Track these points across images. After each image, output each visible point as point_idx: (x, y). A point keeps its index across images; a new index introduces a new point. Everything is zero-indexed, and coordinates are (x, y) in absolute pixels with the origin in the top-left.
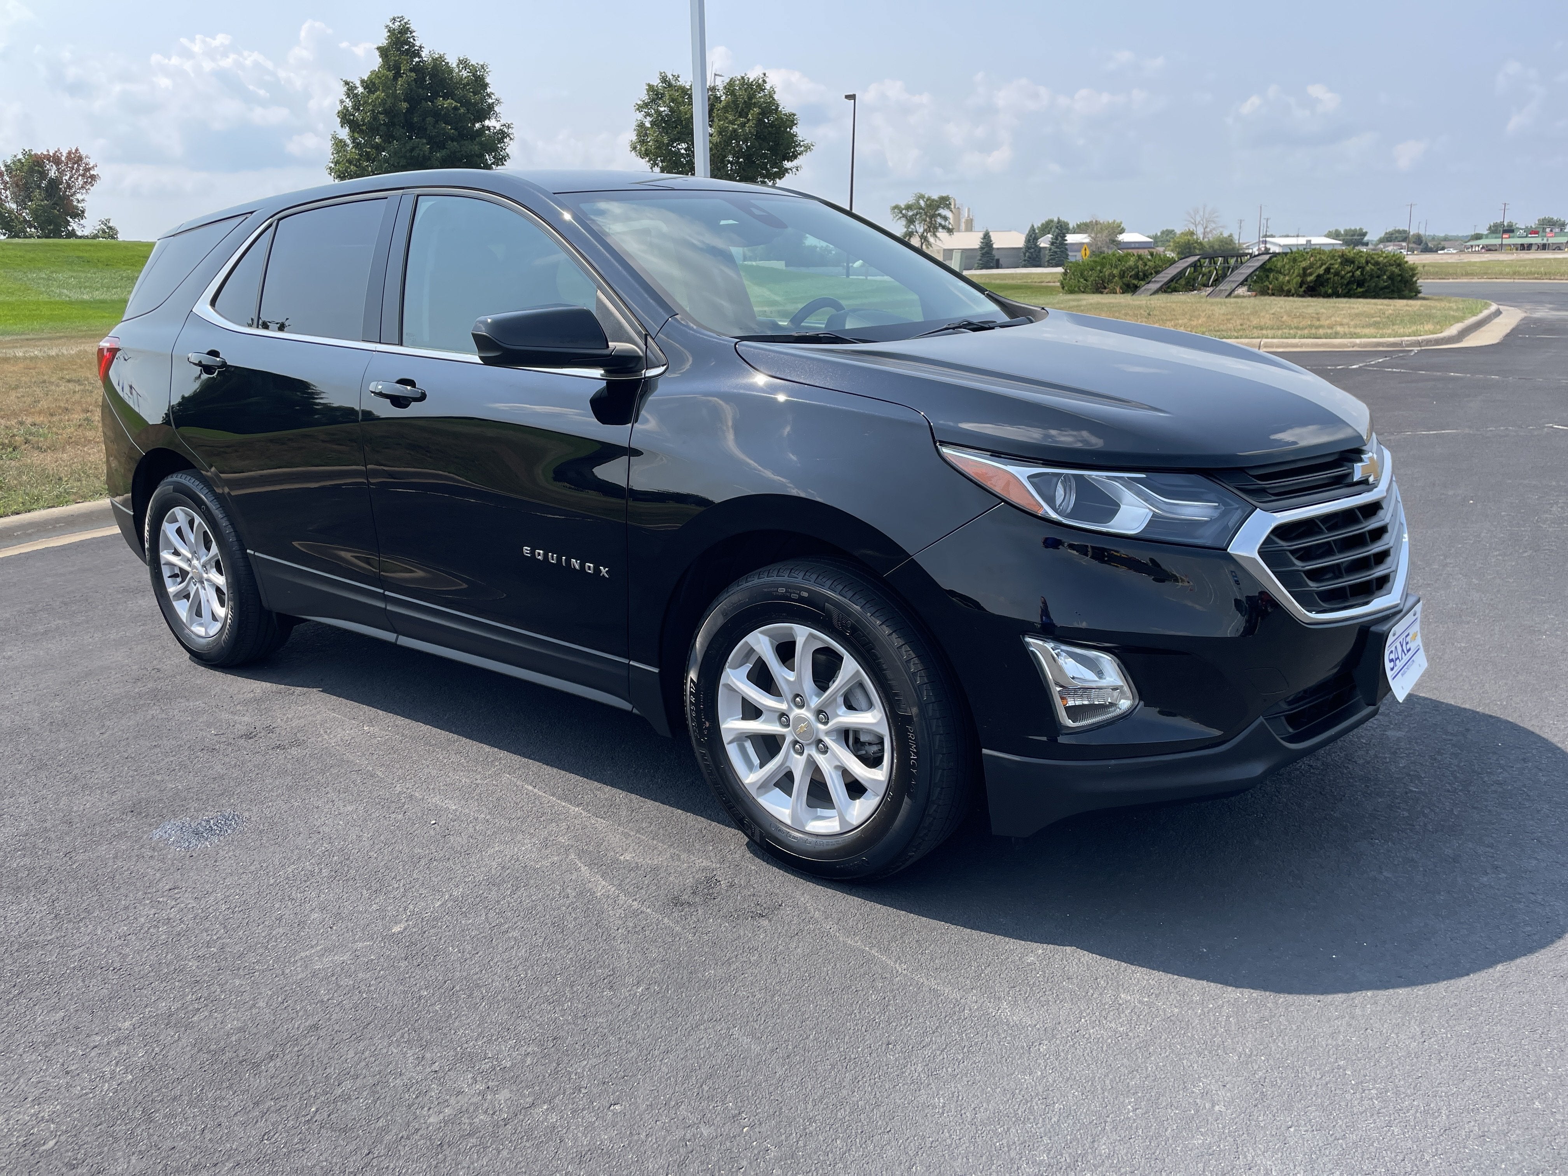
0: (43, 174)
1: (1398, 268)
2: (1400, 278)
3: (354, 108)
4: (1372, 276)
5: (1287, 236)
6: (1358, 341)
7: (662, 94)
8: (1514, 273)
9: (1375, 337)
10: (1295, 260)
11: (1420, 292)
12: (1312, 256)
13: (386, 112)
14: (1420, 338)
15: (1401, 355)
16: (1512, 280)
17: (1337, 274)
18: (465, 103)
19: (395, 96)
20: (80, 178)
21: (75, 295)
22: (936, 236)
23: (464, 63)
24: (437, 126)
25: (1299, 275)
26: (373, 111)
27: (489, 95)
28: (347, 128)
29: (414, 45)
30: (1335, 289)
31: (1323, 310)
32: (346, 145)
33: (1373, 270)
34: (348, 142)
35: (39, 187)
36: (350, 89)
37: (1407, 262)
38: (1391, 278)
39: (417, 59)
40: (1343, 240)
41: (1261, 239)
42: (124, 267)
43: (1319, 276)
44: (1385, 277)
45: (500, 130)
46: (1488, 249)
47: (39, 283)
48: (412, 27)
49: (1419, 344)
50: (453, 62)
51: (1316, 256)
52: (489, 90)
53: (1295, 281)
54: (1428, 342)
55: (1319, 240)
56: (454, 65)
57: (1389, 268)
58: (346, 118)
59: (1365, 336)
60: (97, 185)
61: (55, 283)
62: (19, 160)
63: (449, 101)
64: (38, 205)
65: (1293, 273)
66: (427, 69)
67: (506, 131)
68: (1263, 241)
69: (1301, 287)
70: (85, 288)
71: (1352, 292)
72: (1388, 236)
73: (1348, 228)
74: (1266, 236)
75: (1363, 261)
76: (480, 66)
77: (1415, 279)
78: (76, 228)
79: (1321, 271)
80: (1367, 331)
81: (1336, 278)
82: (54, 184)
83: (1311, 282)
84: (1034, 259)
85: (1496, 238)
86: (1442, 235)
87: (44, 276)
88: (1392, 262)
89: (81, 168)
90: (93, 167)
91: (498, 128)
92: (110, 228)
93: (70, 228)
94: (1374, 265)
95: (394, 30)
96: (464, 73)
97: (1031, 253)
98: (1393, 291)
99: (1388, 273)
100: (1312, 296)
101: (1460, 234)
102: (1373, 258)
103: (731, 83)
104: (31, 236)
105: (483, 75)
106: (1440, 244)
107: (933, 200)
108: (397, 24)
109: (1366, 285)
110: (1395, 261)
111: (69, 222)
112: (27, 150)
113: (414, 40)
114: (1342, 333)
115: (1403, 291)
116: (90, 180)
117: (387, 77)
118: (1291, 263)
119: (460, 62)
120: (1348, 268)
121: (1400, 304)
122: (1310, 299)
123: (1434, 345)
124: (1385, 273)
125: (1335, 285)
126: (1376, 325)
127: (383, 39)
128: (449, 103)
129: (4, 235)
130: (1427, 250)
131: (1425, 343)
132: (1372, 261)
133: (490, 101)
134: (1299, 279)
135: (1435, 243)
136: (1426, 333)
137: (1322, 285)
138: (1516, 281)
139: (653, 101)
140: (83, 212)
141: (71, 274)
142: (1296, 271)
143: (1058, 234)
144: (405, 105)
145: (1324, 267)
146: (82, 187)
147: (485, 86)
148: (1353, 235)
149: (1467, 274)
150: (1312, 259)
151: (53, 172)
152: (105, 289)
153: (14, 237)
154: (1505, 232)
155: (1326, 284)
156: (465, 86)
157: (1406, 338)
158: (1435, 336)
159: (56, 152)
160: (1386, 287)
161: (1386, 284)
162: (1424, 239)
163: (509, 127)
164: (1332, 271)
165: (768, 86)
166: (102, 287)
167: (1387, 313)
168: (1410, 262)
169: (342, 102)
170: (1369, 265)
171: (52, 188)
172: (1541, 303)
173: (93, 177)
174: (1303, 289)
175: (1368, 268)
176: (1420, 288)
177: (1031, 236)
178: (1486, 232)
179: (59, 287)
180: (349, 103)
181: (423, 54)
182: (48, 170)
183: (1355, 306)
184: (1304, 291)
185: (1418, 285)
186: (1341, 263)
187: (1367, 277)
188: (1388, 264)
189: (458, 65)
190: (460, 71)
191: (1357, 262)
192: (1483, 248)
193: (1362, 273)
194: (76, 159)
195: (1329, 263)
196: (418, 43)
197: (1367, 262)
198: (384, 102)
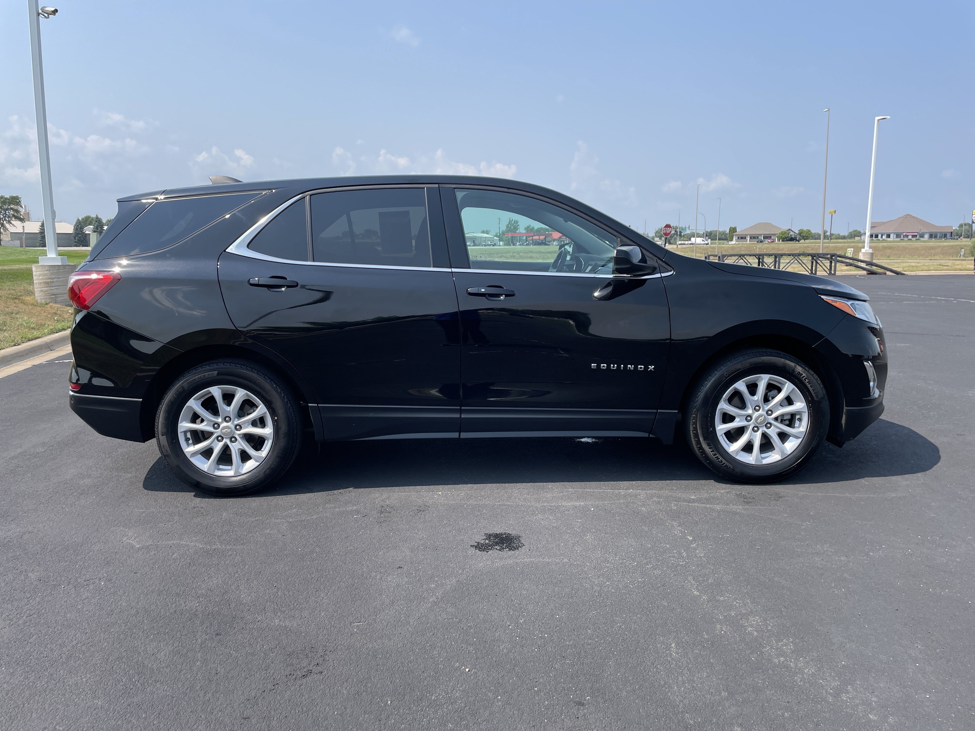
22: (11, 223)
84: (82, 241)
97: (80, 237)
107: (6, 199)
143: (98, 226)
177: (78, 226)
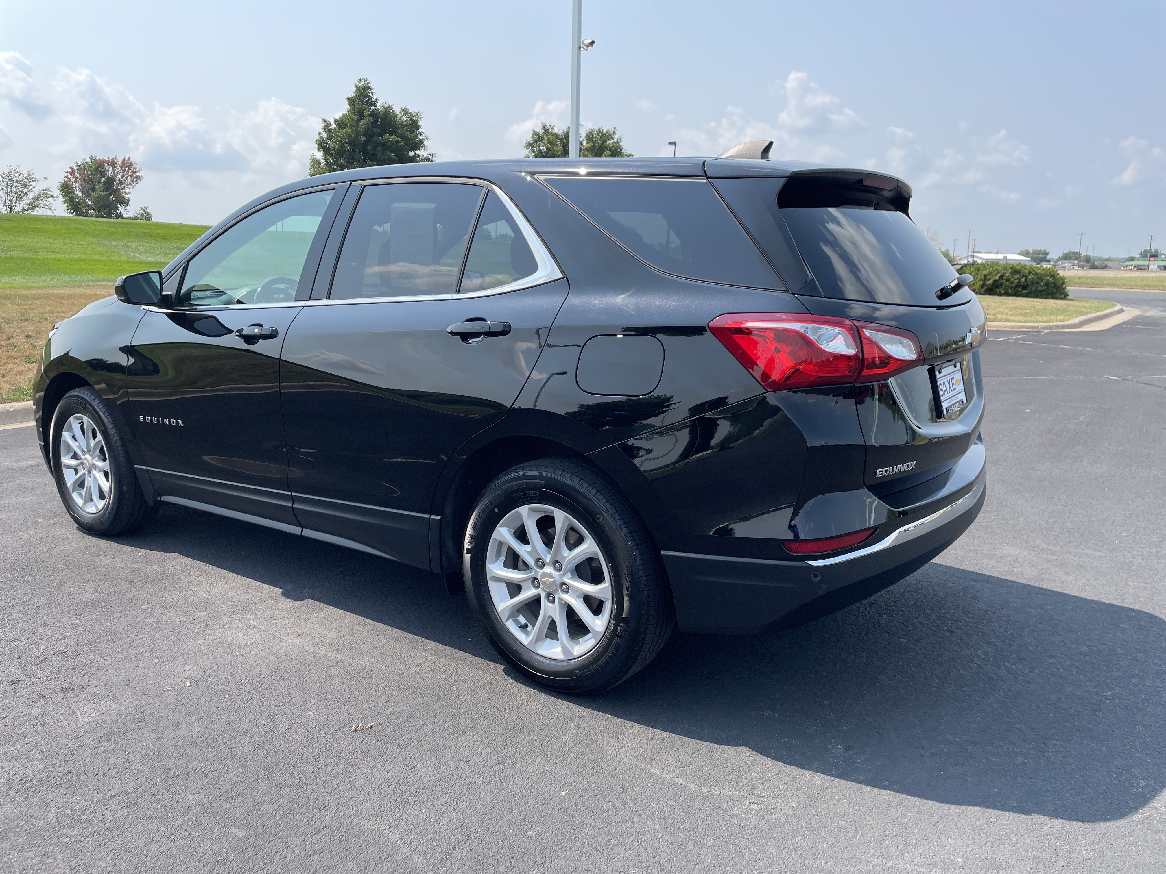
0: (103, 174)
1: (1052, 278)
2: (1053, 285)
3: (328, 138)
4: (1033, 283)
5: (990, 253)
6: (1008, 324)
7: (542, 138)
8: (1145, 285)
9: (1021, 322)
10: (979, 269)
11: (1068, 295)
12: (991, 267)
13: (350, 143)
14: (1051, 324)
15: (1035, 334)
16: (1143, 290)
17: (1008, 280)
18: (403, 137)
19: (357, 131)
20: (129, 177)
21: (143, 258)
23: (405, 111)
24: (384, 153)
25: (981, 280)
26: (341, 141)
27: (420, 134)
28: (322, 152)
29: (372, 98)
30: (1006, 290)
31: (993, 304)
32: (319, 163)
33: (1033, 278)
34: (322, 161)
35: (100, 182)
36: (327, 125)
37: (1059, 274)
38: (1047, 284)
39: (373, 108)
40: (1031, 257)
41: (970, 254)
42: (175, 241)
43: (995, 281)
44: (1042, 284)
45: (427, 157)
46: (1139, 268)
47: (119, 249)
48: (372, 85)
49: (1050, 327)
50: (397, 110)
51: (993, 267)
52: (420, 130)
53: (978, 283)
54: (1057, 327)
55: (1014, 257)
56: (398, 113)
57: (1045, 278)
58: (321, 145)
59: (1014, 321)
60: (141, 183)
61: (130, 249)
62: (87, 163)
63: (393, 136)
64: (100, 195)
65: (977, 278)
66: (380, 114)
67: (431, 158)
68: (971, 256)
69: (982, 288)
70: (150, 253)
71: (1018, 293)
72: (1064, 256)
73: (1035, 249)
74: (974, 252)
75: (1027, 271)
76: (415, 114)
77: (1064, 286)
78: (122, 212)
79: (997, 278)
80: (1017, 318)
81: (1007, 283)
82: (110, 181)
83: (990, 284)
85: (1145, 260)
86: (1107, 257)
87: (122, 244)
88: (1048, 273)
89: (130, 171)
90: (139, 171)
91: (425, 156)
92: (147, 213)
93: (118, 212)
94: (1034, 275)
95: (360, 87)
96: (405, 118)
98: (1048, 294)
99: (1044, 281)
100: (990, 294)
101: (1120, 257)
102: (1034, 270)
103: (591, 132)
104: (92, 216)
105: (417, 120)
106: (1103, 263)
108: (362, 83)
109: (1029, 288)
110: (1050, 273)
111: (118, 207)
112: (93, 156)
113: (372, 95)
114: (1000, 318)
115: (1056, 294)
116: (135, 179)
117: (353, 119)
118: (977, 272)
119: (402, 110)
120: (1016, 277)
121: (1051, 303)
122: (988, 296)
123: (1060, 329)
124: (1042, 281)
125: (1007, 288)
126: (1025, 315)
127: (351, 92)
128: (393, 138)
129: (72, 213)
130: (1094, 267)
131: (1054, 327)
132: (1033, 272)
133: (421, 138)
134: (981, 283)
135: (1100, 262)
136: (1057, 321)
137: (998, 287)
138: (1146, 291)
139: (536, 142)
140: (128, 201)
141: (140, 243)
142: (979, 277)
144: (363, 138)
145: (999, 275)
146: (130, 184)
147: (418, 127)
148: (1039, 254)
149: (1111, 285)
150: (991, 269)
151: (110, 172)
152: (163, 255)
153: (79, 215)
154: (1151, 256)
155: (1000, 287)
156: (404, 126)
157: (1042, 324)
158: (1062, 323)
159: (114, 158)
160: (1043, 291)
161: (1043, 288)
162: (1092, 259)
163: (433, 155)
164: (1004, 278)
165: (616, 137)
166: (161, 253)
167: (1037, 307)
168: (1061, 275)
169: (320, 134)
170: (1031, 275)
171: (109, 183)
172: (1155, 306)
173: (138, 178)
174: (984, 289)
175: (1030, 277)
176: (1068, 292)
178: (1138, 256)
179: (132, 252)
180: (325, 135)
181: (378, 105)
182: (107, 171)
183: (1017, 302)
184: (985, 291)
185: (1067, 290)
186: (1011, 273)
187: (1029, 283)
188: (1044, 275)
189: (400, 113)
190: (402, 116)
191: (1022, 273)
192: (1135, 267)
193: (1026, 280)
194: (128, 165)
195: (1002, 272)
196: (375, 97)
197: (1030, 273)
198: (350, 136)
